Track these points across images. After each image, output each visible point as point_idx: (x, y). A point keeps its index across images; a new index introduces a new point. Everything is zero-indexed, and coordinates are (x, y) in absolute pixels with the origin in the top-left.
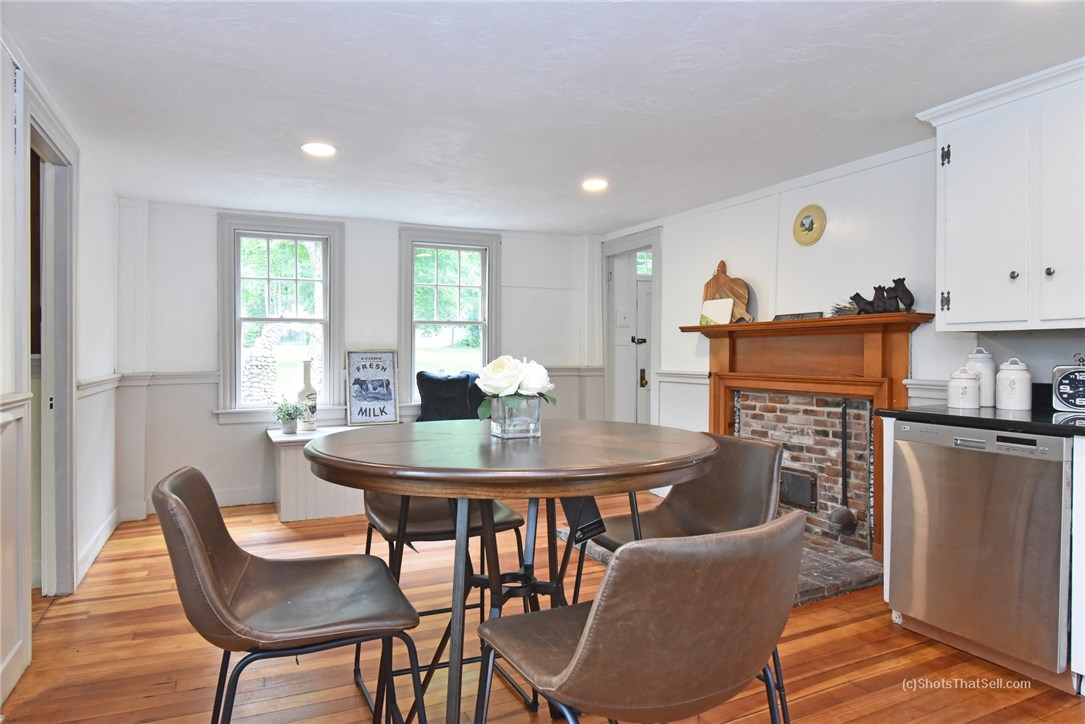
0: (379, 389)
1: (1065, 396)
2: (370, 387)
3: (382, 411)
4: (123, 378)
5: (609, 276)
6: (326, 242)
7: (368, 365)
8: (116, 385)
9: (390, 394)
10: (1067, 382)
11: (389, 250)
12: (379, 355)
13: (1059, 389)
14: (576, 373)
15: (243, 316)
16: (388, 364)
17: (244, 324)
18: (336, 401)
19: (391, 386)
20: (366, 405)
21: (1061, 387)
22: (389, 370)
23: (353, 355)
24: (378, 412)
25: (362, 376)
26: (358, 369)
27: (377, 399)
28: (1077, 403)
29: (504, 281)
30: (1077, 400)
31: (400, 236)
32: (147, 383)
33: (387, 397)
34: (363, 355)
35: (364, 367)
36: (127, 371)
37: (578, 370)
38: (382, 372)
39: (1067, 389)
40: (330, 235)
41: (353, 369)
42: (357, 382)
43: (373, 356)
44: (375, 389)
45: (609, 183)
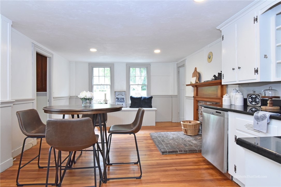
0: (122, 100)
1: (250, 102)
2: (120, 99)
3: (122, 105)
4: (70, 97)
5: (178, 72)
6: (110, 68)
7: (119, 95)
8: (69, 98)
9: (124, 101)
10: (250, 98)
11: (124, 68)
12: (122, 92)
13: (249, 100)
14: (171, 97)
15: (94, 84)
16: (124, 94)
17: (94, 86)
18: (113, 102)
19: (124, 99)
20: (119, 103)
21: (249, 99)
22: (124, 96)
23: (116, 92)
24: (121, 105)
25: (118, 97)
26: (117, 95)
27: (121, 102)
28: (253, 104)
29: (151, 74)
30: (253, 103)
31: (126, 65)
32: (75, 98)
33: (123, 102)
34: (118, 92)
35: (118, 95)
36: (71, 95)
37: (171, 96)
38: (122, 96)
39: (250, 100)
40: (111, 66)
41: (116, 95)
42: (117, 98)
43: (121, 92)
44: (121, 100)
45: (161, 51)
